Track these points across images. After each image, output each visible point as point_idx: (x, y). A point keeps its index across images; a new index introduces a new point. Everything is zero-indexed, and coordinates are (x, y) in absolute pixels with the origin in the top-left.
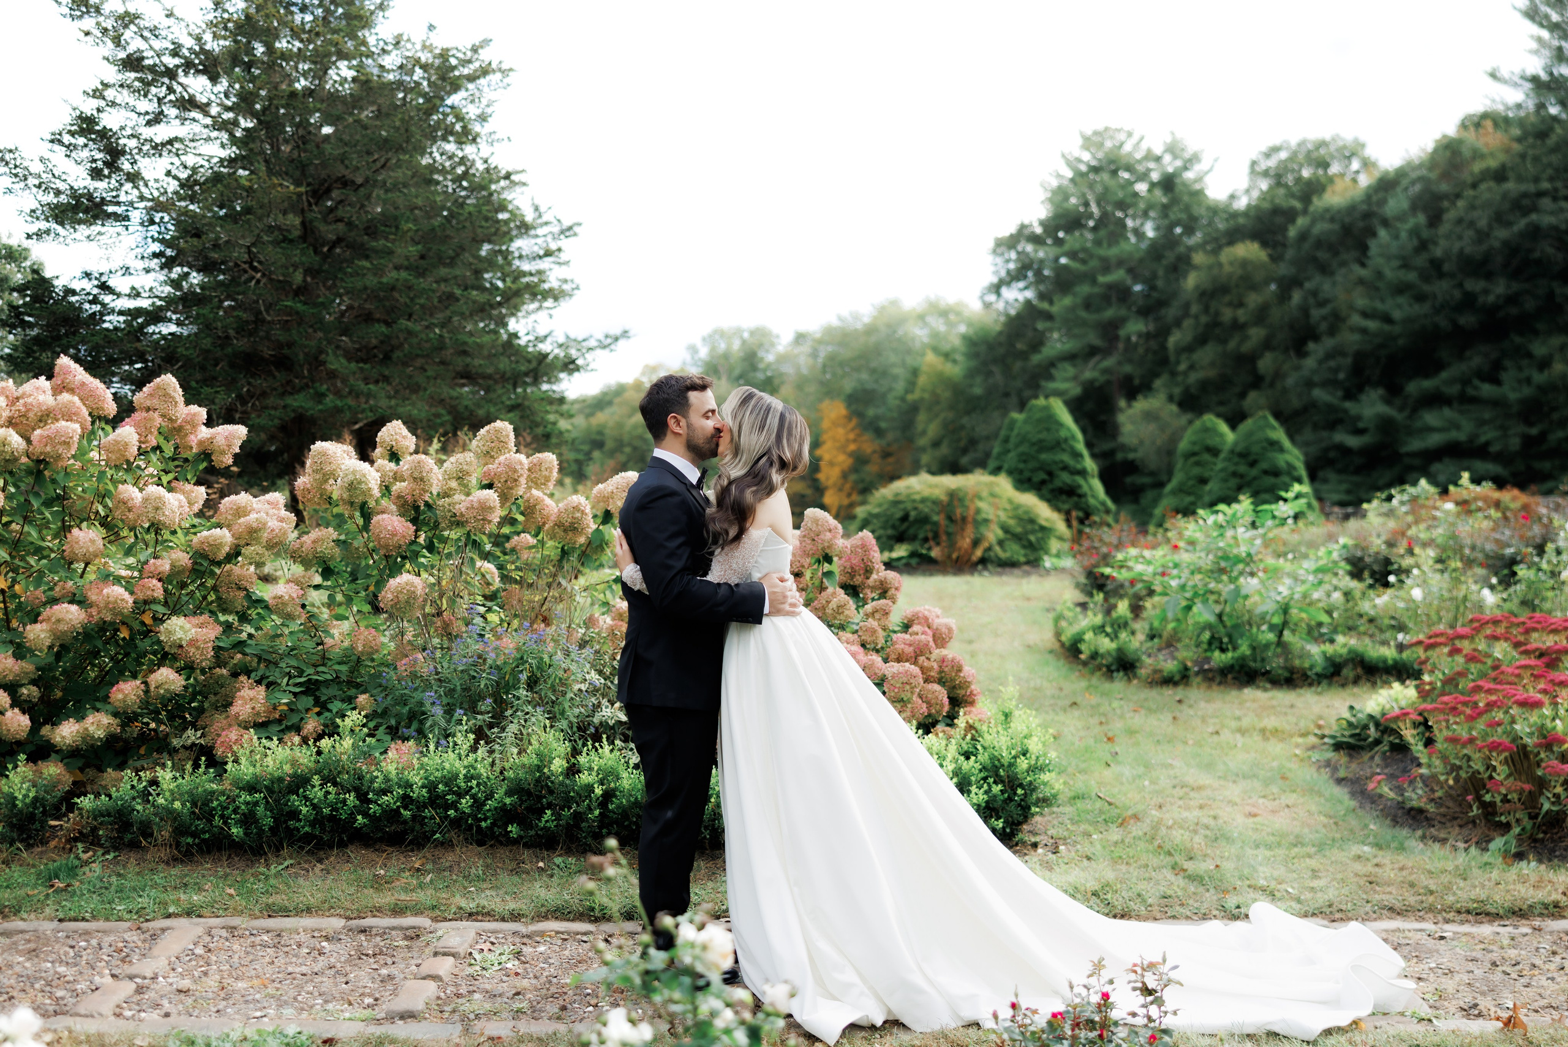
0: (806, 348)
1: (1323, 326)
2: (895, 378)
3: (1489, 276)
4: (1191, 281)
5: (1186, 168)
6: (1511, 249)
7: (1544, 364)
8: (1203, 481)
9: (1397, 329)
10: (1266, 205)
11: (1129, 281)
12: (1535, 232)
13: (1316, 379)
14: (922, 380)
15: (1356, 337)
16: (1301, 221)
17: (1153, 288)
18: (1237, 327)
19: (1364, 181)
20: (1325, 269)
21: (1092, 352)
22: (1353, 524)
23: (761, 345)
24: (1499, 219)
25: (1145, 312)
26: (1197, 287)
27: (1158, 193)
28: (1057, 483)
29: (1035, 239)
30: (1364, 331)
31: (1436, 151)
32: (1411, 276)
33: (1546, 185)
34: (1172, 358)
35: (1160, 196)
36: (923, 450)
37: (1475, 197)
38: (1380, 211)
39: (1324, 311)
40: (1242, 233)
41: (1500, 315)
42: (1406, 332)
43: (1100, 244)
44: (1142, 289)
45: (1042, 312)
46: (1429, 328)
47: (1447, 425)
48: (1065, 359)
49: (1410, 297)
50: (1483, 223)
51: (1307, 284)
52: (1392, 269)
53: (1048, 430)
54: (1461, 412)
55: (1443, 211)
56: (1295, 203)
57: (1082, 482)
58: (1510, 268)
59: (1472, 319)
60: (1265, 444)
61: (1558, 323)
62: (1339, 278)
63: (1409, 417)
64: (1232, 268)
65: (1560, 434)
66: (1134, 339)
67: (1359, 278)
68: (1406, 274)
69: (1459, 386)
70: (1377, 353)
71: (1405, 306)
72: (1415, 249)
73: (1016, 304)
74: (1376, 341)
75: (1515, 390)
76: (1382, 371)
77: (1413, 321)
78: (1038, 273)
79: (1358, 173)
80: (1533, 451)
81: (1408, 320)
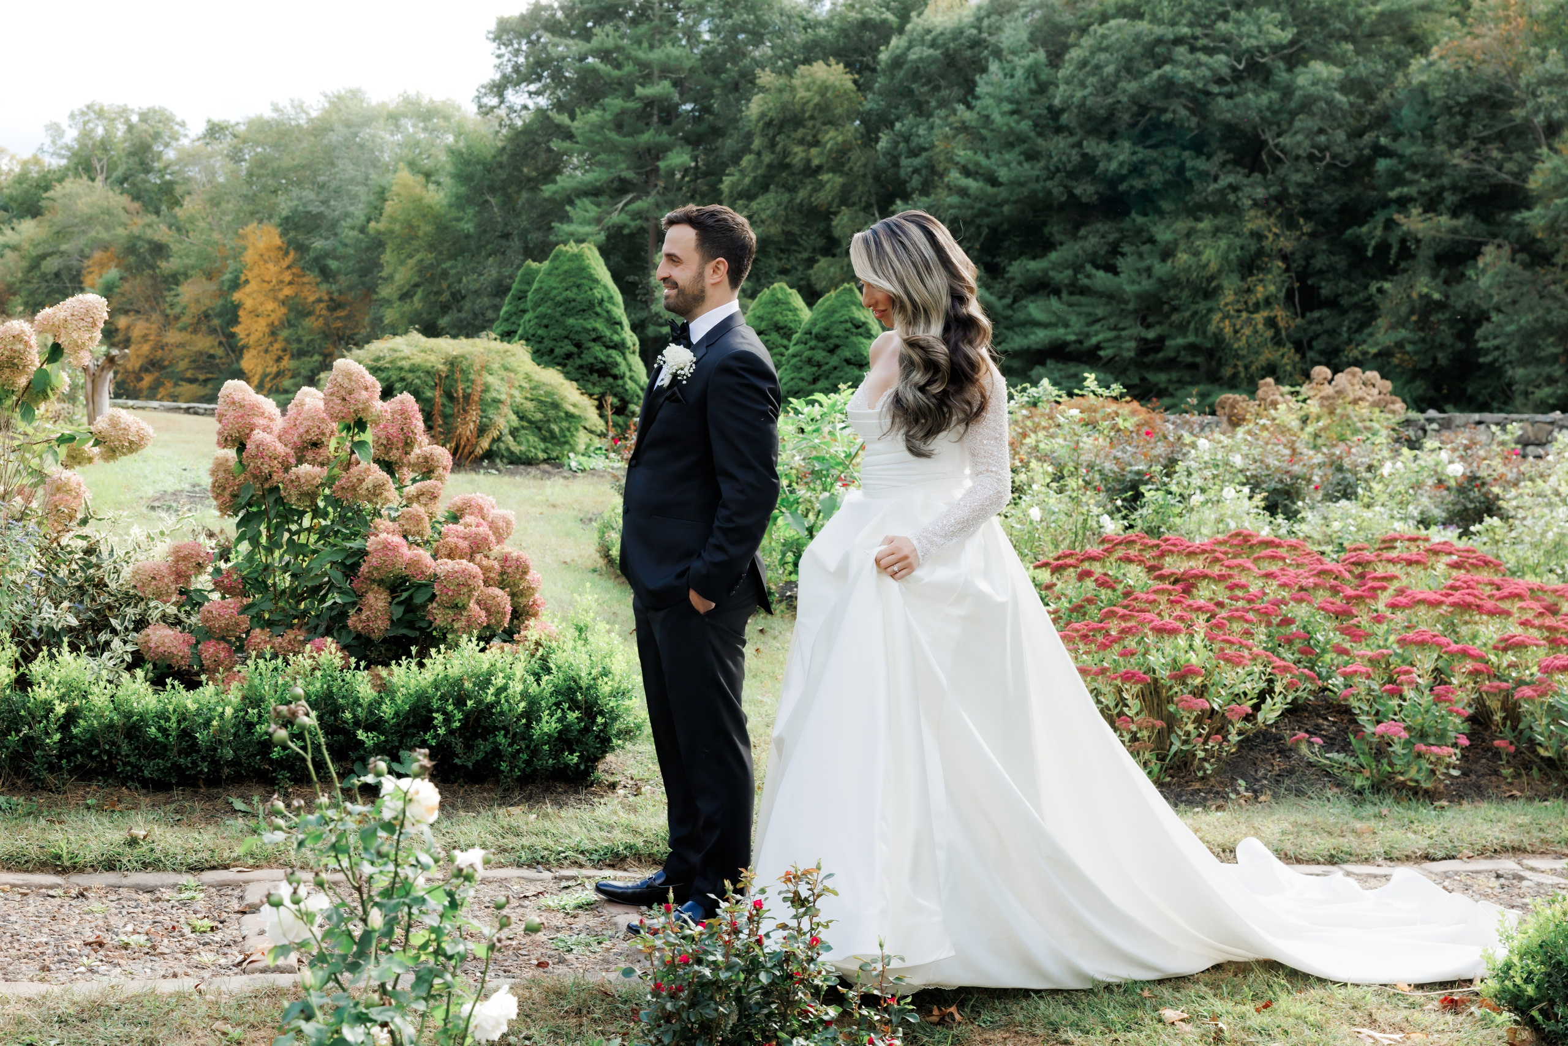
0: (225, 145)
2: (353, 198)
3: (1112, 137)
4: (755, 107)
6: (1140, 108)
7: (1167, 254)
9: (1003, 193)
10: (853, 15)
11: (676, 97)
12: (1169, 88)
14: (389, 207)
15: (954, 199)
16: (896, 42)
17: (707, 109)
18: (811, 171)
20: (921, 110)
21: (621, 188)
23: (157, 136)
24: (1129, 68)
25: (693, 141)
26: (763, 115)
28: (587, 358)
29: (554, 28)
30: (963, 192)
32: (1025, 126)
33: (1185, 30)
36: (388, 302)
37: (1104, 36)
38: (993, 40)
39: (917, 162)
40: (823, 49)
41: (1123, 187)
42: (1013, 198)
43: (640, 43)
44: (693, 110)
45: (558, 127)
46: (1041, 195)
47: (1054, 320)
48: (586, 194)
49: (1021, 153)
50: (1110, 69)
51: (898, 125)
52: (1003, 114)
53: (578, 286)
54: (1071, 305)
55: (1066, 48)
56: (889, 16)
57: (619, 359)
58: (1137, 130)
59: (1091, 189)
60: (849, 325)
61: (1186, 203)
62: (938, 121)
63: (1010, 306)
64: (808, 94)
65: (1180, 341)
66: (678, 176)
67: (963, 122)
68: (1018, 122)
69: (1070, 272)
70: (978, 221)
71: (1014, 165)
72: (1031, 91)
73: (524, 112)
74: (978, 205)
75: (1133, 282)
76: (982, 245)
77: (1021, 185)
78: (557, 73)
80: (1150, 359)
81: (1017, 183)
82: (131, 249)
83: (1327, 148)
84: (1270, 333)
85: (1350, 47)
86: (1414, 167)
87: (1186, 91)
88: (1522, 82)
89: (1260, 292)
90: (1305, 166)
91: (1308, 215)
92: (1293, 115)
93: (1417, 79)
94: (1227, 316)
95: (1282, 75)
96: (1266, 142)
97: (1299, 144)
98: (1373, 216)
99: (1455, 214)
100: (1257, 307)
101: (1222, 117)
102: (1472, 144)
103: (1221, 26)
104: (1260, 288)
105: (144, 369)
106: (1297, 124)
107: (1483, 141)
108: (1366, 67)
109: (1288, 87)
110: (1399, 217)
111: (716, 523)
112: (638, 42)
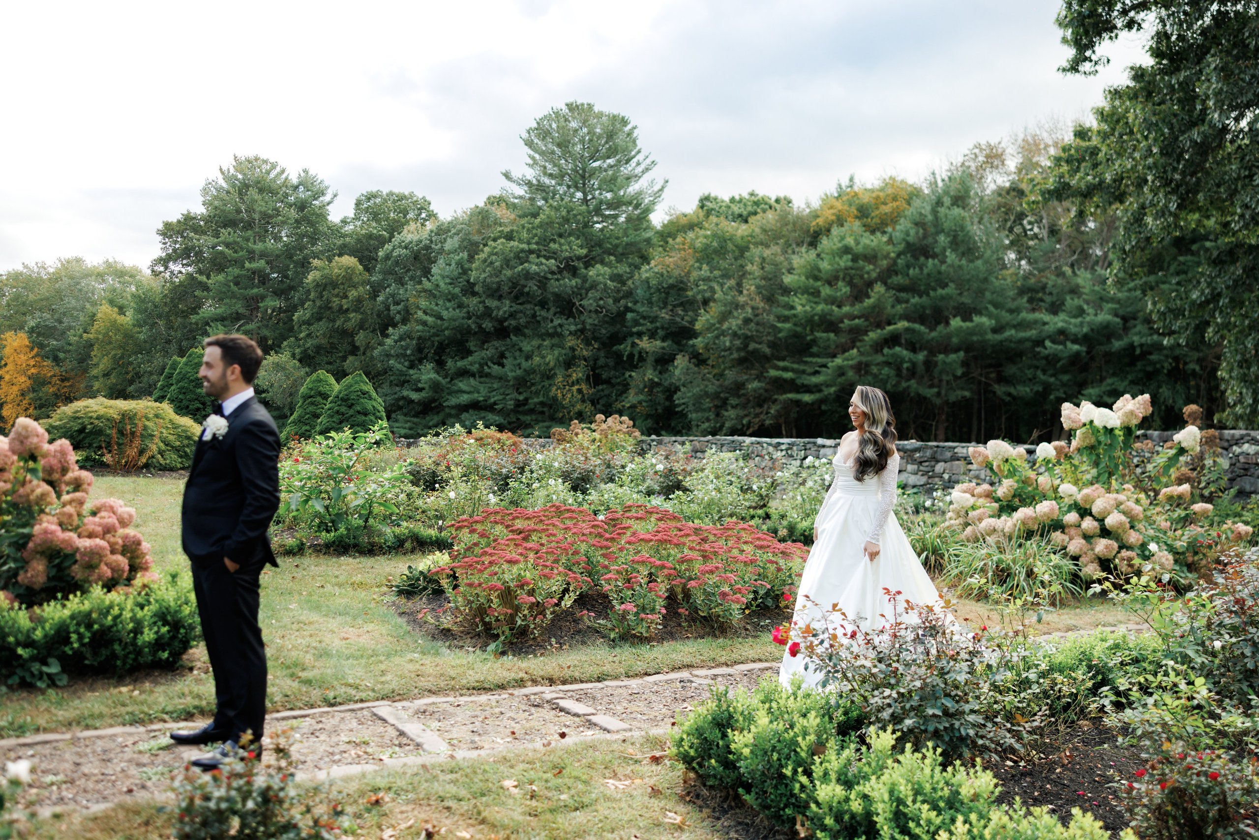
1: (398, 317)
2: (75, 319)
3: (500, 298)
4: (311, 277)
6: (514, 283)
7: (528, 357)
8: (317, 416)
9: (445, 325)
10: (365, 232)
11: (268, 270)
12: (528, 275)
13: (392, 353)
14: (98, 325)
15: (420, 328)
16: (388, 247)
17: (287, 277)
18: (342, 311)
19: (429, 226)
20: (401, 282)
21: (238, 317)
22: (413, 450)
24: (507, 263)
25: (279, 293)
26: (315, 281)
27: (293, 211)
29: (198, 229)
30: (424, 323)
31: (472, 214)
32: (456, 290)
33: (534, 246)
34: (296, 328)
35: (293, 213)
36: (96, 378)
37: (495, 248)
38: (438, 247)
39: (399, 308)
40: (348, 250)
41: (506, 324)
42: (450, 327)
44: (278, 277)
45: (200, 283)
46: (464, 326)
47: (472, 390)
48: (217, 320)
49: (454, 304)
50: (497, 264)
51: (388, 289)
52: (445, 284)
54: (480, 382)
55: (476, 252)
56: (384, 233)
58: (512, 295)
59: (490, 325)
60: (359, 393)
61: (537, 332)
62: (409, 287)
63: (450, 383)
64: (339, 272)
65: (536, 400)
66: (269, 311)
67: (425, 287)
68: (453, 288)
69: (480, 366)
70: (432, 339)
71: (451, 310)
72: (459, 273)
73: (180, 275)
74: (432, 330)
75: (512, 371)
76: (435, 351)
77: (455, 320)
78: (199, 254)
79: (425, 220)
80: (521, 409)
81: (452, 319)
83: (604, 307)
84: (580, 396)
85: (612, 258)
86: (644, 318)
87: (536, 276)
88: (692, 279)
89: (574, 377)
90: (593, 315)
91: (596, 339)
92: (587, 291)
93: (645, 276)
94: (559, 388)
95: (582, 271)
96: (574, 304)
97: (591, 304)
98: (626, 340)
99: (663, 340)
100: (573, 384)
101: (553, 290)
102: (670, 307)
103: (552, 245)
104: (574, 375)
106: (590, 295)
107: (674, 306)
108: (622, 269)
109: (586, 276)
110: (637, 341)
112: (248, 240)
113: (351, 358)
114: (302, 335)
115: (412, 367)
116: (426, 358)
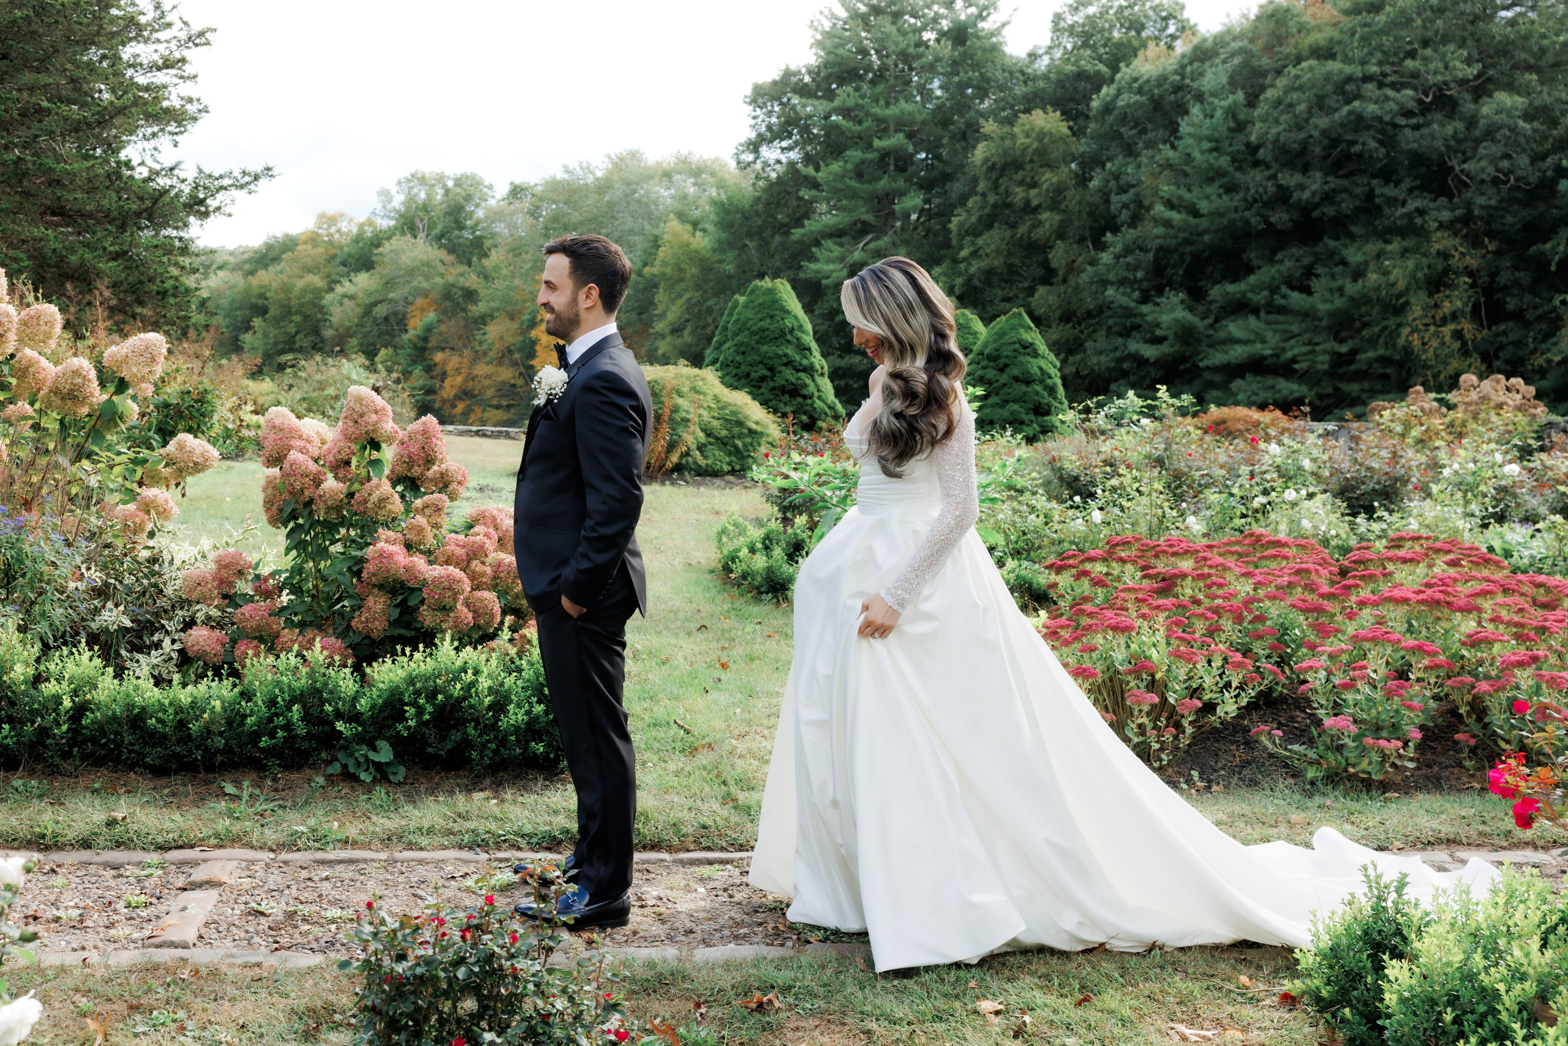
0: (526, 204)
2: (632, 246)
3: (1305, 169)
4: (980, 153)
5: (983, 19)
6: (1333, 142)
7: (1358, 274)
9: (1204, 223)
10: (1070, 68)
11: (911, 149)
12: (1359, 122)
13: (1112, 277)
14: (662, 253)
15: (1160, 230)
16: (1108, 91)
17: (937, 157)
18: (1030, 209)
19: (1181, 47)
20: (1130, 151)
21: (862, 230)
23: (468, 198)
24: (1320, 104)
25: (927, 186)
26: (987, 160)
27: (947, 44)
28: (779, 381)
29: (803, 91)
30: (1167, 223)
31: (1259, 18)
32: (1224, 161)
33: (1374, 69)
34: (954, 242)
35: (947, 49)
36: (662, 335)
37: (1297, 77)
38: (1195, 85)
39: (1125, 198)
40: (1042, 100)
41: (1316, 214)
42: (1214, 228)
43: (877, 101)
44: (927, 158)
45: (806, 177)
46: (1239, 224)
47: (1252, 337)
48: (830, 235)
49: (1220, 187)
50: (1303, 107)
51: (1109, 165)
52: (1202, 152)
53: (772, 317)
54: (1268, 323)
55: (1263, 89)
56: (1102, 68)
57: (808, 381)
58: (1329, 161)
59: (1285, 217)
60: (1017, 346)
61: (1376, 227)
62: (1145, 160)
63: (1212, 326)
64: (1027, 141)
65: (1371, 354)
66: (914, 217)
67: (1168, 160)
68: (1217, 159)
69: (1266, 293)
70: (1181, 249)
71: (1214, 197)
72: (1230, 130)
73: (778, 166)
74: (1181, 235)
75: (1326, 301)
76: (1186, 271)
77: (1221, 215)
78: (805, 130)
79: (1173, 37)
80: (1342, 371)
81: (1217, 214)
82: (447, 294)
83: (1510, 171)
84: (1457, 345)
85: (1534, 77)
87: (1375, 124)
89: (1447, 307)
90: (1490, 190)
91: (1492, 235)
92: (1478, 142)
94: (1415, 330)
95: (1468, 106)
96: (1452, 168)
97: (1483, 169)
98: (1556, 233)
100: (1444, 321)
101: (1409, 147)
103: (1409, 63)
104: (1447, 304)
105: (458, 397)
106: (1482, 151)
108: (1550, 95)
109: (1474, 116)
111: (583, 533)
112: (876, 100)
113: (1042, 290)
114: (964, 253)
115: (1145, 300)
116: (1170, 284)
